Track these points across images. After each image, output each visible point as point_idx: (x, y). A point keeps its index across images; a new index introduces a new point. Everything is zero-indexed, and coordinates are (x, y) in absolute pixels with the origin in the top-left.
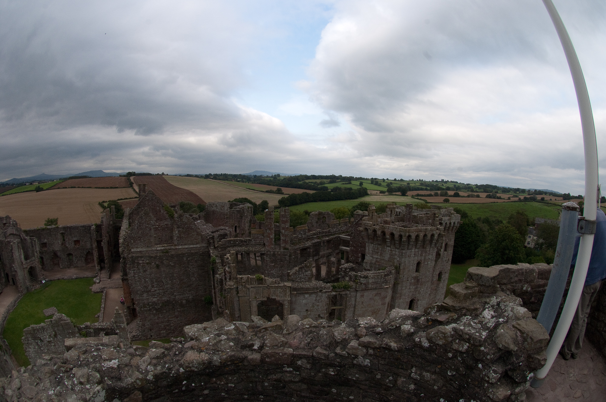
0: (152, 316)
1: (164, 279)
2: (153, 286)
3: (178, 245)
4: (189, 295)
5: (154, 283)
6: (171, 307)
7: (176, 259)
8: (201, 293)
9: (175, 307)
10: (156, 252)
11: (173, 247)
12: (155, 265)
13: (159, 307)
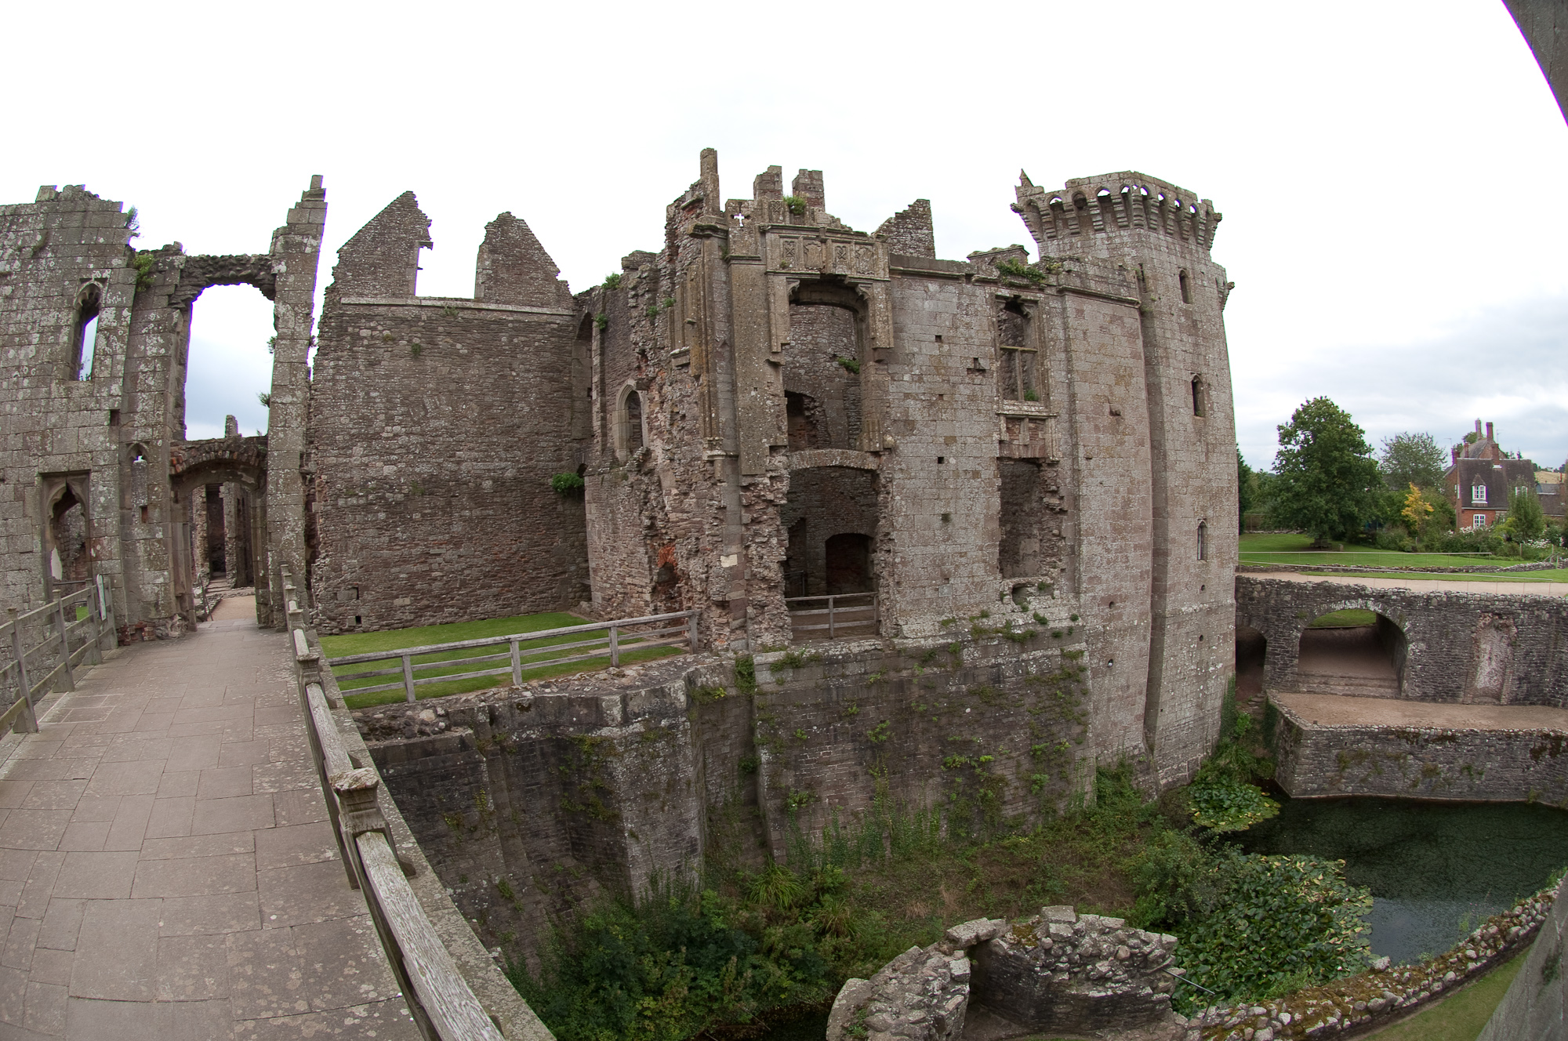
0: (372, 532)
1: (431, 396)
2: (390, 420)
5: (394, 408)
6: (441, 502)
7: (477, 336)
8: (543, 460)
9: (454, 501)
10: (416, 311)
11: (472, 305)
12: (409, 348)
13: (400, 497)
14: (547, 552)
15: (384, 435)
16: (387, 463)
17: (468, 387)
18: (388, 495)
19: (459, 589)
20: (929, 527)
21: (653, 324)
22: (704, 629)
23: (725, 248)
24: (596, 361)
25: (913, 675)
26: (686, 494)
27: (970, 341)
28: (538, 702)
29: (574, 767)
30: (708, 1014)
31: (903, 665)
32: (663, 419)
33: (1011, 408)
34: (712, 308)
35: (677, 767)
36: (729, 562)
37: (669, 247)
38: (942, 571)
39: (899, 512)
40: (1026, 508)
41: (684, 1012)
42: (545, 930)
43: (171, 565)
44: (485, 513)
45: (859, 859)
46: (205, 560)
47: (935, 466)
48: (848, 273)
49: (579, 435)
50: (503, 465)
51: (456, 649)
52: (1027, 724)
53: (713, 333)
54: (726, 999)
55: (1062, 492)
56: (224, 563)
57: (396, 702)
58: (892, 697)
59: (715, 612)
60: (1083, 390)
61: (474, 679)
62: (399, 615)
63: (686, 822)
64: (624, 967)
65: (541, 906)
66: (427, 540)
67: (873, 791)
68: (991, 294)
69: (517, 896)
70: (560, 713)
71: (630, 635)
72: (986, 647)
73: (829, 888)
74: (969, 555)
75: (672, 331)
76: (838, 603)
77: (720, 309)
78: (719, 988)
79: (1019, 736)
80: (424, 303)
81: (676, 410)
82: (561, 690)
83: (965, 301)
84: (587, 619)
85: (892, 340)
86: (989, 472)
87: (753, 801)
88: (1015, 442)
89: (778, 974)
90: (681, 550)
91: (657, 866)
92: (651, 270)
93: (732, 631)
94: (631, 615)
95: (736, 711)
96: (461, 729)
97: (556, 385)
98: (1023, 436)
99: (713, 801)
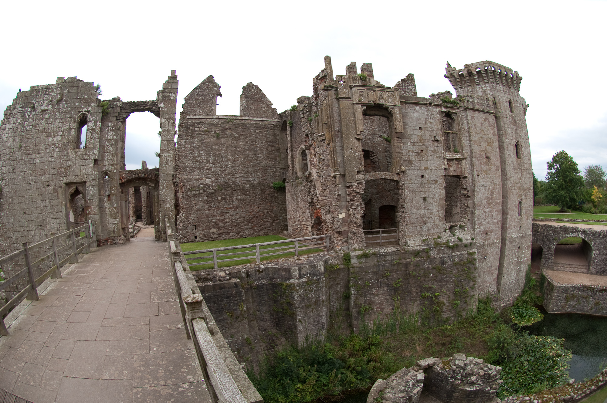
0: (201, 204)
1: (224, 153)
2: (208, 162)
3: (245, 116)
5: (210, 157)
6: (229, 193)
7: (242, 130)
8: (269, 177)
9: (234, 193)
10: (217, 121)
11: (238, 118)
12: (215, 135)
13: (213, 191)
14: (271, 212)
15: (206, 167)
16: (207, 178)
17: (239, 149)
18: (208, 190)
19: (236, 226)
20: (418, 202)
21: (310, 124)
22: (331, 242)
23: (337, 94)
24: (289, 138)
25: (411, 261)
26: (325, 190)
27: (432, 129)
28: (266, 269)
29: (279, 294)
30: (322, 391)
31: (407, 257)
32: (316, 161)
33: (449, 155)
34: (333, 117)
35: (319, 295)
36: (342, 216)
37: (315, 94)
38: (423, 220)
39: (407, 197)
40: (455, 195)
41: (313, 390)
42: (262, 357)
43: (120, 216)
44: (246, 197)
45: (386, 333)
46: (134, 215)
47: (420, 179)
48: (384, 103)
49: (283, 167)
50: (253, 179)
51: (234, 249)
52: (453, 281)
53: (334, 127)
54: (330, 385)
55: (469, 189)
56: (142, 216)
57: (210, 269)
58: (403, 269)
59: (336, 235)
60: (475, 148)
61: (241, 260)
62: (212, 236)
63: (321, 316)
64: (292, 372)
65: (262, 347)
66: (223, 207)
67: (394, 306)
68: (439, 111)
69: (253, 343)
70: (275, 274)
71: (303, 244)
72: (439, 250)
73: (374, 344)
74: (433, 213)
75: (318, 127)
76: (383, 232)
77: (336, 118)
78: (328, 381)
79: (450, 286)
80: (220, 117)
81: (321, 157)
82: (275, 265)
83: (430, 113)
84: (286, 238)
85: (403, 129)
86: (441, 181)
87: (348, 309)
88: (451, 169)
89: (351, 377)
90: (323, 211)
91: (309, 333)
92: (308, 103)
93: (343, 243)
94: (303, 236)
95: (343, 274)
96: (235, 279)
97: (273, 148)
98: (453, 167)
99: (332, 308)
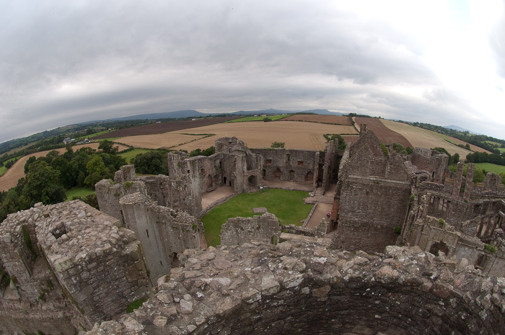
0: (349, 232)
1: (370, 204)
2: (359, 208)
3: (388, 179)
4: (384, 222)
5: (360, 206)
6: (367, 229)
7: (384, 190)
8: (394, 223)
9: (370, 229)
10: (369, 181)
11: (384, 180)
12: (366, 192)
13: (358, 226)
15: (357, 212)
16: (356, 218)
17: (379, 203)
18: (355, 225)
62: (350, 249)
66: (362, 236)
97: (402, 205)
